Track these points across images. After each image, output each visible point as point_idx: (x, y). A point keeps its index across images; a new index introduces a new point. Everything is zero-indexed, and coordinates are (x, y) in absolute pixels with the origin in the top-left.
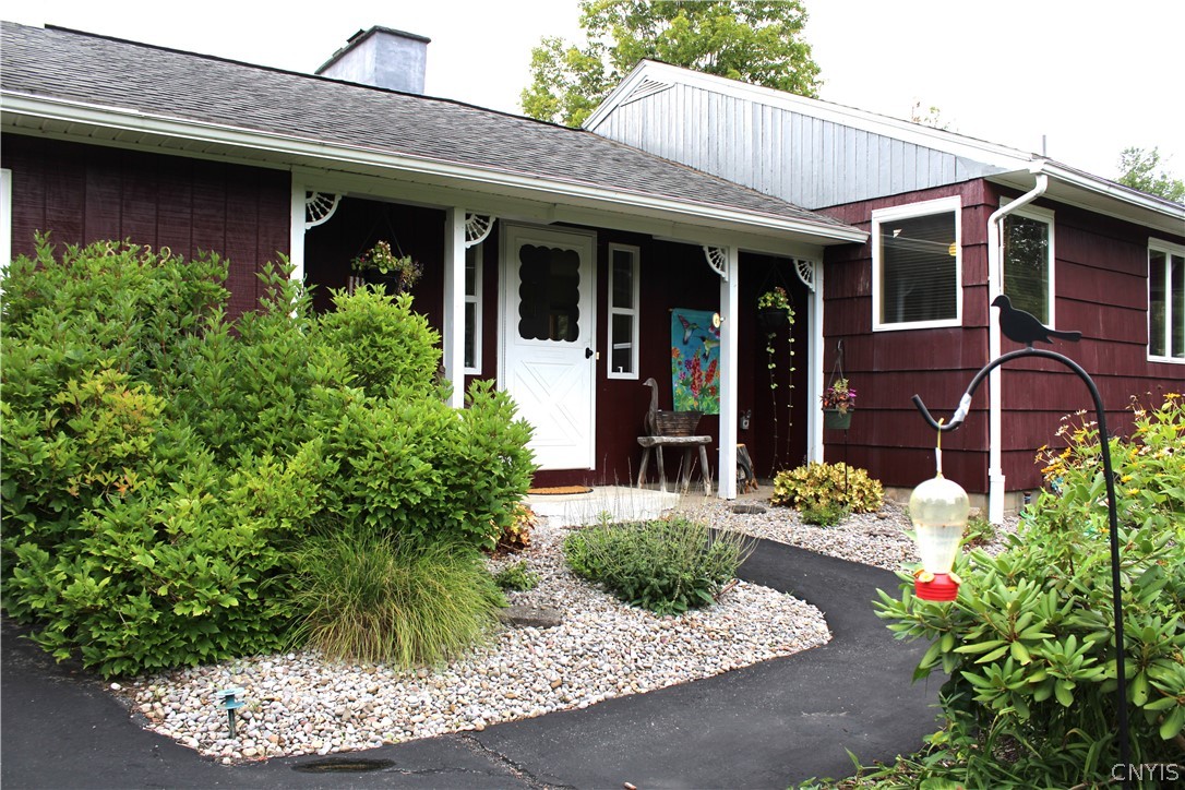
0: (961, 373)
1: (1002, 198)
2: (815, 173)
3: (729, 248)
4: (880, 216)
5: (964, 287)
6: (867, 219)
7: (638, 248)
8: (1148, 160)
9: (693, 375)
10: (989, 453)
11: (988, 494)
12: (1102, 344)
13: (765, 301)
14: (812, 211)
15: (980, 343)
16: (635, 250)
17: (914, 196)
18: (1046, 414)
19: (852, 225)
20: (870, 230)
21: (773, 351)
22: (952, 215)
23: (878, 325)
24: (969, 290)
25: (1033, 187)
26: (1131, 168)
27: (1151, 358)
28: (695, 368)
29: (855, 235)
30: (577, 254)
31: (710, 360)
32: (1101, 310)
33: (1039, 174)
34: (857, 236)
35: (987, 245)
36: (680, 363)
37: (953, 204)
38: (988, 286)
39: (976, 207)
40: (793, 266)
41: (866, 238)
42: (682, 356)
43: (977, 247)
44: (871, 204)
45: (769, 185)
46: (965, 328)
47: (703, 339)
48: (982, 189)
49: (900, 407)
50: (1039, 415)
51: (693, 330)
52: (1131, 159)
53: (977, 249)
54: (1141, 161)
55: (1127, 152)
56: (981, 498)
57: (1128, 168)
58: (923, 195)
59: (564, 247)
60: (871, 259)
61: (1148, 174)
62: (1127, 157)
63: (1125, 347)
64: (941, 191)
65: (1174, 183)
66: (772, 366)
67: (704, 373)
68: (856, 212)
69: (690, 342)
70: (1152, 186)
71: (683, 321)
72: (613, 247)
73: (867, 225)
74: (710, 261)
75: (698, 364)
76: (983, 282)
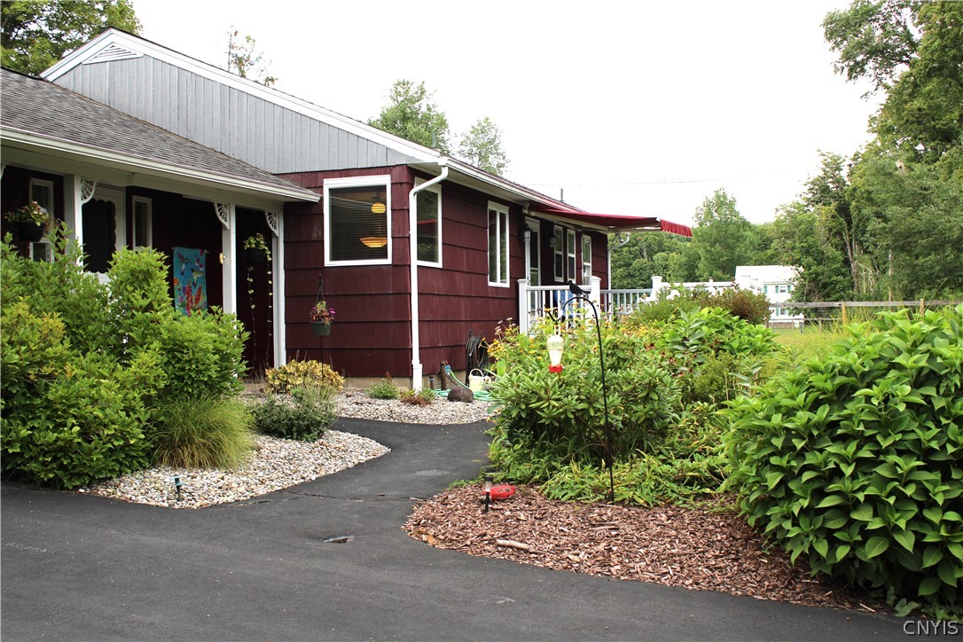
0: (392, 296)
1: (416, 178)
2: (276, 147)
3: (229, 204)
4: (329, 184)
5: (393, 238)
6: (319, 185)
7: (150, 200)
8: (417, 92)
9: (188, 298)
10: (412, 349)
11: (411, 377)
12: (465, 275)
13: (250, 244)
14: (274, 175)
15: (405, 276)
16: (148, 201)
17: (356, 172)
18: (439, 324)
19: (307, 188)
20: (322, 193)
21: (251, 280)
22: (383, 188)
23: (328, 262)
24: (396, 240)
25: (440, 173)
26: (402, 99)
27: (491, 284)
28: (188, 293)
29: (310, 196)
30: (113, 204)
31: (198, 287)
32: (464, 251)
33: (444, 166)
34: (312, 197)
35: (408, 210)
36: (179, 290)
37: (385, 180)
38: (409, 238)
39: (401, 184)
40: (265, 217)
41: (319, 198)
42: (180, 284)
43: (401, 211)
44: (322, 174)
45: (236, 151)
46: (393, 265)
47: (193, 271)
48: (406, 172)
49: (347, 320)
50: (435, 323)
51: (187, 263)
52: (402, 91)
53: (402, 212)
54: (410, 93)
55: (399, 84)
56: (407, 380)
57: (400, 99)
58: (362, 171)
59: (106, 199)
60: (323, 214)
61: (416, 105)
62: (400, 89)
63: (477, 276)
64: (376, 170)
65: (438, 115)
66: (251, 292)
67: (194, 297)
68: (312, 179)
69: (185, 273)
70: (420, 117)
71: (180, 256)
72: (136, 199)
73: (320, 189)
74: (218, 214)
75: (190, 290)
76: (407, 235)
